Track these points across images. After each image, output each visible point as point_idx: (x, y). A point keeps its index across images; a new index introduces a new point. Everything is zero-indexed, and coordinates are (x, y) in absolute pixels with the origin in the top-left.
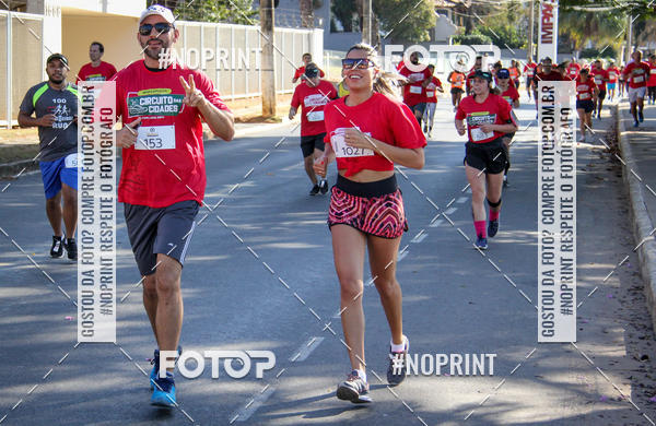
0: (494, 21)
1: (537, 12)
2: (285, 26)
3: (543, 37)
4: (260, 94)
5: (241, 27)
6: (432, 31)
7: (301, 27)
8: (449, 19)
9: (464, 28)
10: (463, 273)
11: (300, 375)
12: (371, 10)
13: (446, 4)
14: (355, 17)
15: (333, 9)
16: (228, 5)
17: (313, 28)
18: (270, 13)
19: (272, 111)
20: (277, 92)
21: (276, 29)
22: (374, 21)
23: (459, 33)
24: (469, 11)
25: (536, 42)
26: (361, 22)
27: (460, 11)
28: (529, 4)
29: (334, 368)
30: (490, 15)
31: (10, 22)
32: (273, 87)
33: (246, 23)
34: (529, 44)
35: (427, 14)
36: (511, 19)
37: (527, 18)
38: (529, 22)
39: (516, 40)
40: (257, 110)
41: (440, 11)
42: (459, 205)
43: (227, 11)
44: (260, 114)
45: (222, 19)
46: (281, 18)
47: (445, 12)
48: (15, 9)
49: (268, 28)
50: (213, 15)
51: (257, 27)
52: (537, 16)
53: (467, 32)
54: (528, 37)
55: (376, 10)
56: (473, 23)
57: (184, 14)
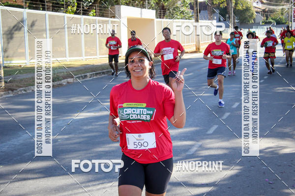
0: (276, 15)
1: (291, 11)
2: (203, 20)
3: (294, 20)
4: (195, 43)
5: (188, 20)
6: (254, 20)
7: (208, 20)
8: (260, 15)
9: (266, 18)
10: (266, 102)
11: (210, 138)
12: (232, 13)
13: (259, 10)
14: (227, 16)
15: (220, 14)
16: (183, 14)
17: (212, 20)
18: (197, 15)
19: (199, 49)
20: (201, 42)
21: (199, 21)
22: (234, 17)
23: (264, 20)
24: (267, 12)
25: (291, 22)
26: (229, 17)
27: (264, 12)
28: (289, 9)
29: (218, 136)
30: (274, 13)
31: (110, 22)
32: (199, 41)
33: (189, 19)
34: (289, 23)
35: (253, 14)
36: (282, 14)
37: (288, 13)
38: (289, 15)
39: (284, 21)
40: (194, 49)
41: (257, 12)
42: (265, 79)
43: (183, 15)
44: (195, 50)
45: (181, 18)
46: (201, 17)
47: (259, 13)
48: (111, 18)
49: (197, 21)
50: (178, 17)
51: (193, 20)
52: (291, 13)
53: (267, 19)
54: (289, 20)
55: (234, 13)
56: (269, 16)
57: (168, 17)
